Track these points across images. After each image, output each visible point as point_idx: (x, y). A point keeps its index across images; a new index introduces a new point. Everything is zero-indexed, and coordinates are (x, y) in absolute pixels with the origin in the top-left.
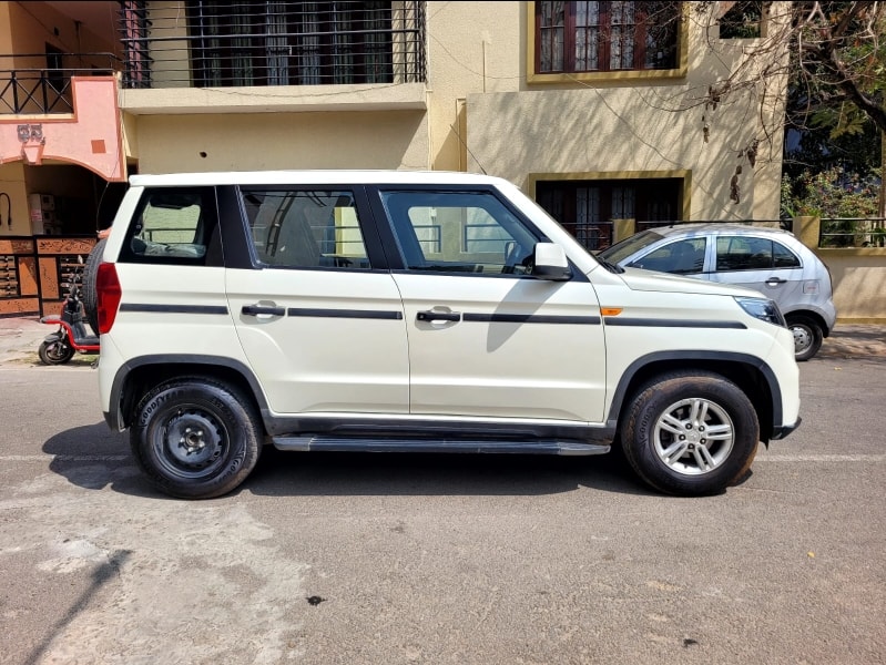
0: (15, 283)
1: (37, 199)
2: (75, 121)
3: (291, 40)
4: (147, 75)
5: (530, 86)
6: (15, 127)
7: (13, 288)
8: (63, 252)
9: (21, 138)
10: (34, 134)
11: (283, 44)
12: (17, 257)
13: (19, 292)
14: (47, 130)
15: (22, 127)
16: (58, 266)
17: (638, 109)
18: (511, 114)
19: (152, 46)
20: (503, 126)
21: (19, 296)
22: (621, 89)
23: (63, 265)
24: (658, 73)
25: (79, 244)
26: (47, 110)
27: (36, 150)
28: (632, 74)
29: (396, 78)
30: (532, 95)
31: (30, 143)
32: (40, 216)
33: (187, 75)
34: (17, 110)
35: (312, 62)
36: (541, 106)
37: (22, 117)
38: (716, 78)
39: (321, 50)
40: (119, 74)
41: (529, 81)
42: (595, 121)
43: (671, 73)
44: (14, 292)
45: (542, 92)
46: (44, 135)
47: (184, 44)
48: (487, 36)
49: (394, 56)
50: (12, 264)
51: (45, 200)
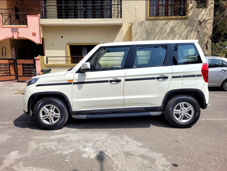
0: (9, 72)
1: (13, 49)
2: (28, 27)
3: (84, 6)
4: (46, 15)
5: (148, 20)
6: (11, 28)
7: (8, 73)
8: (24, 63)
9: (12, 32)
10: (16, 31)
11: (82, 8)
12: (10, 64)
13: (10, 74)
14: (20, 30)
15: (13, 29)
16: (23, 67)
17: (176, 26)
18: (143, 27)
19: (47, 7)
20: (141, 30)
21: (10, 75)
22: (171, 21)
23: (24, 67)
24: (180, 17)
25: (29, 61)
26: (20, 24)
27: (17, 35)
28: (174, 17)
29: (113, 17)
30: (148, 22)
31: (15, 33)
32: (14, 53)
33: (56, 15)
34: (11, 24)
35: (90, 12)
36: (151, 25)
37: (12, 26)
38: (195, 18)
39: (92, 9)
40: (40, 15)
41: (148, 18)
42: (165, 29)
43: (184, 17)
44: (9, 74)
45: (151, 21)
46: (19, 31)
47: (56, 7)
48: (137, 7)
49: (112, 11)
50: (8, 66)
51: (15, 49)
